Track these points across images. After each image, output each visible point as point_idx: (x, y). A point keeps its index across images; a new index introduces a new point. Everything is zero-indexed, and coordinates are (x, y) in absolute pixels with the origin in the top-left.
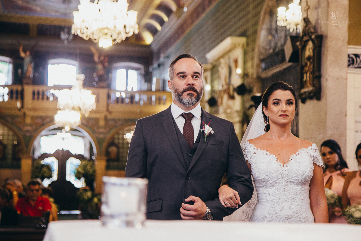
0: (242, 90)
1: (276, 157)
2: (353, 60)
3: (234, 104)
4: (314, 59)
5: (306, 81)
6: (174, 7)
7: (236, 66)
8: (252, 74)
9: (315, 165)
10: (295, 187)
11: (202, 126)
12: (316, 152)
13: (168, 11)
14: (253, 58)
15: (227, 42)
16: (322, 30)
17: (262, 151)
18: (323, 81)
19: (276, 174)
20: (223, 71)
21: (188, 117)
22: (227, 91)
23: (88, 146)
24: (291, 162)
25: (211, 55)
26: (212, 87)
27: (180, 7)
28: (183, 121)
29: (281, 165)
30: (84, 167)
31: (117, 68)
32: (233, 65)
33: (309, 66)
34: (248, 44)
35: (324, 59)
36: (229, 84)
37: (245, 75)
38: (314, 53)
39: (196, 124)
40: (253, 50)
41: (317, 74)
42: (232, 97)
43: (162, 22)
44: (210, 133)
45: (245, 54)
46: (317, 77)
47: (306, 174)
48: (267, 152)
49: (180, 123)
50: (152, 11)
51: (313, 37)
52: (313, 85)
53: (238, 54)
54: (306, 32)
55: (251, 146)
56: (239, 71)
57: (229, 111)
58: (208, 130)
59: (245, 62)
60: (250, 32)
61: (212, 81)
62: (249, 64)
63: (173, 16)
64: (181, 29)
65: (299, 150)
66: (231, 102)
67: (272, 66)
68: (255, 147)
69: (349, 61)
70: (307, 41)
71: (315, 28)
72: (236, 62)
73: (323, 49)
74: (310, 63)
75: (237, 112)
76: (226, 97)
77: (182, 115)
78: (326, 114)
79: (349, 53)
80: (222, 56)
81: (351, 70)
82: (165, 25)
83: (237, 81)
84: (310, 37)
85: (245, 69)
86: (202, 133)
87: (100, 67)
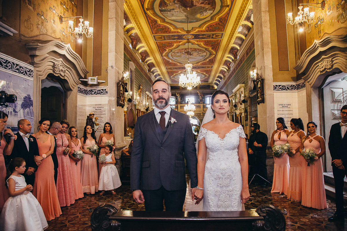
0: (244, 101)
1: (218, 135)
2: (275, 87)
3: (242, 106)
4: (261, 88)
5: (259, 96)
6: (223, 77)
7: (242, 94)
8: (247, 96)
9: (240, 137)
10: (229, 151)
11: (170, 119)
12: (241, 130)
13: (221, 78)
14: (247, 91)
15: (238, 86)
16: (263, 77)
17: (211, 131)
18: (265, 96)
19: (218, 145)
20: (238, 96)
21: (163, 114)
22: (239, 102)
23: (198, 122)
24: (226, 137)
25: (234, 91)
26: (235, 101)
27: (224, 76)
28: (160, 116)
29: (220, 140)
30: (197, 129)
31: (206, 97)
32: (241, 93)
33: (259, 91)
34: (245, 86)
35: (264, 88)
36: (240, 100)
37: (245, 96)
38: (261, 86)
39: (167, 117)
40: (247, 88)
41: (262, 93)
42: (241, 104)
43: (219, 82)
44: (174, 122)
45: (245, 89)
46: (263, 94)
47: (235, 144)
48: (214, 132)
49: (158, 117)
50: (216, 78)
51: (260, 80)
52: (261, 98)
53: (242, 89)
54: (258, 79)
55: (204, 130)
56: (243, 95)
57: (240, 109)
58: (173, 120)
59: (245, 92)
60: (245, 82)
61: (235, 99)
62: (246, 93)
63: (222, 79)
64: (225, 83)
65: (231, 130)
66: (241, 106)
67: (253, 93)
68: (206, 130)
69: (274, 88)
70: (258, 81)
71: (261, 77)
72: (242, 92)
73: (264, 84)
74: (260, 90)
75: (243, 109)
76: (239, 104)
77: (159, 112)
78: (266, 108)
79: (274, 85)
80: (238, 91)
81: (275, 91)
82: (221, 82)
83: (242, 99)
84: (259, 80)
85: (245, 95)
86: (169, 123)
87: (201, 97)
